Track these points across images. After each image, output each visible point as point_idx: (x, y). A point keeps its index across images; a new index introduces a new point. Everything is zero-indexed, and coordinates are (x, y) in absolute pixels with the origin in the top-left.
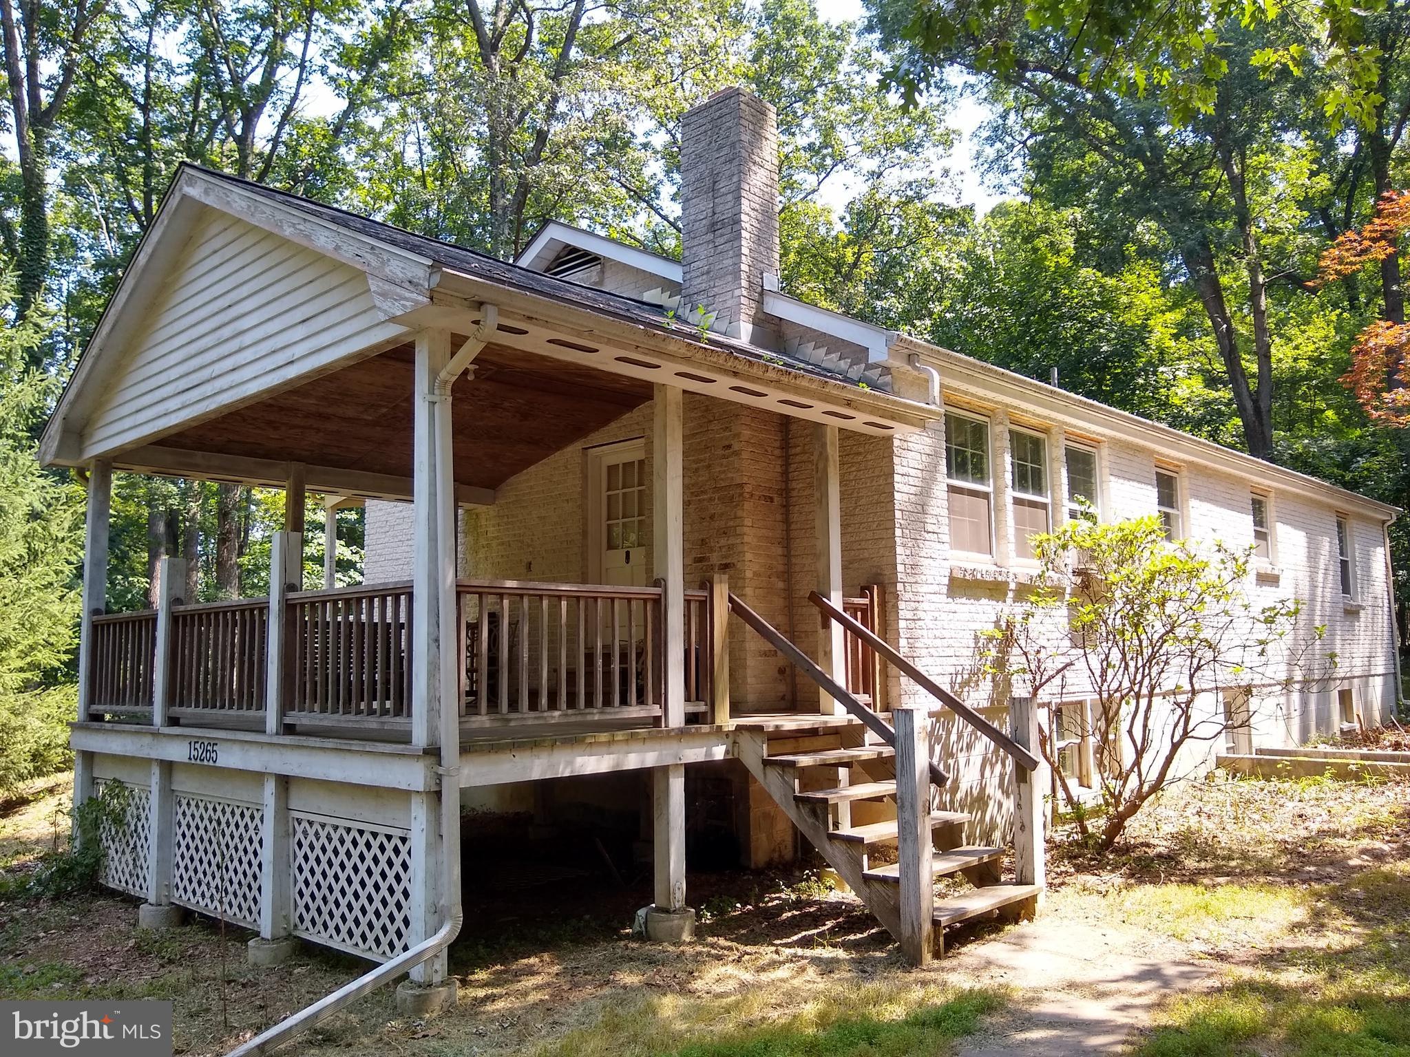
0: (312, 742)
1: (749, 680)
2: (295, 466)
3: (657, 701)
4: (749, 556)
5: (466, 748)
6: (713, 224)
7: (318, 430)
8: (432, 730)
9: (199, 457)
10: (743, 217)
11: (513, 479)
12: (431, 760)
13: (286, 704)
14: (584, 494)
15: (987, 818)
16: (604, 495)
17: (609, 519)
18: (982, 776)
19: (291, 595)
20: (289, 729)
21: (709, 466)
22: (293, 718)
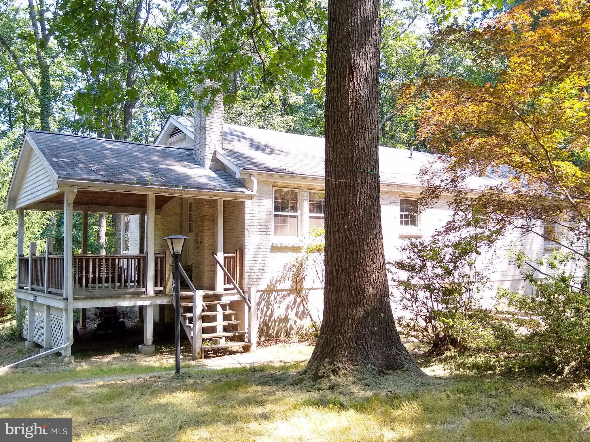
0: (55, 297)
1: (205, 280)
2: (84, 206)
3: (144, 287)
4: (207, 239)
5: (74, 299)
6: (200, 127)
7: (87, 196)
8: (67, 294)
9: (52, 205)
10: (207, 126)
11: (164, 206)
12: (65, 301)
13: (49, 286)
14: (181, 213)
15: (288, 326)
16: (188, 213)
17: (190, 221)
18: (287, 312)
19: (49, 256)
20: (50, 293)
21: (198, 209)
22: (51, 290)
